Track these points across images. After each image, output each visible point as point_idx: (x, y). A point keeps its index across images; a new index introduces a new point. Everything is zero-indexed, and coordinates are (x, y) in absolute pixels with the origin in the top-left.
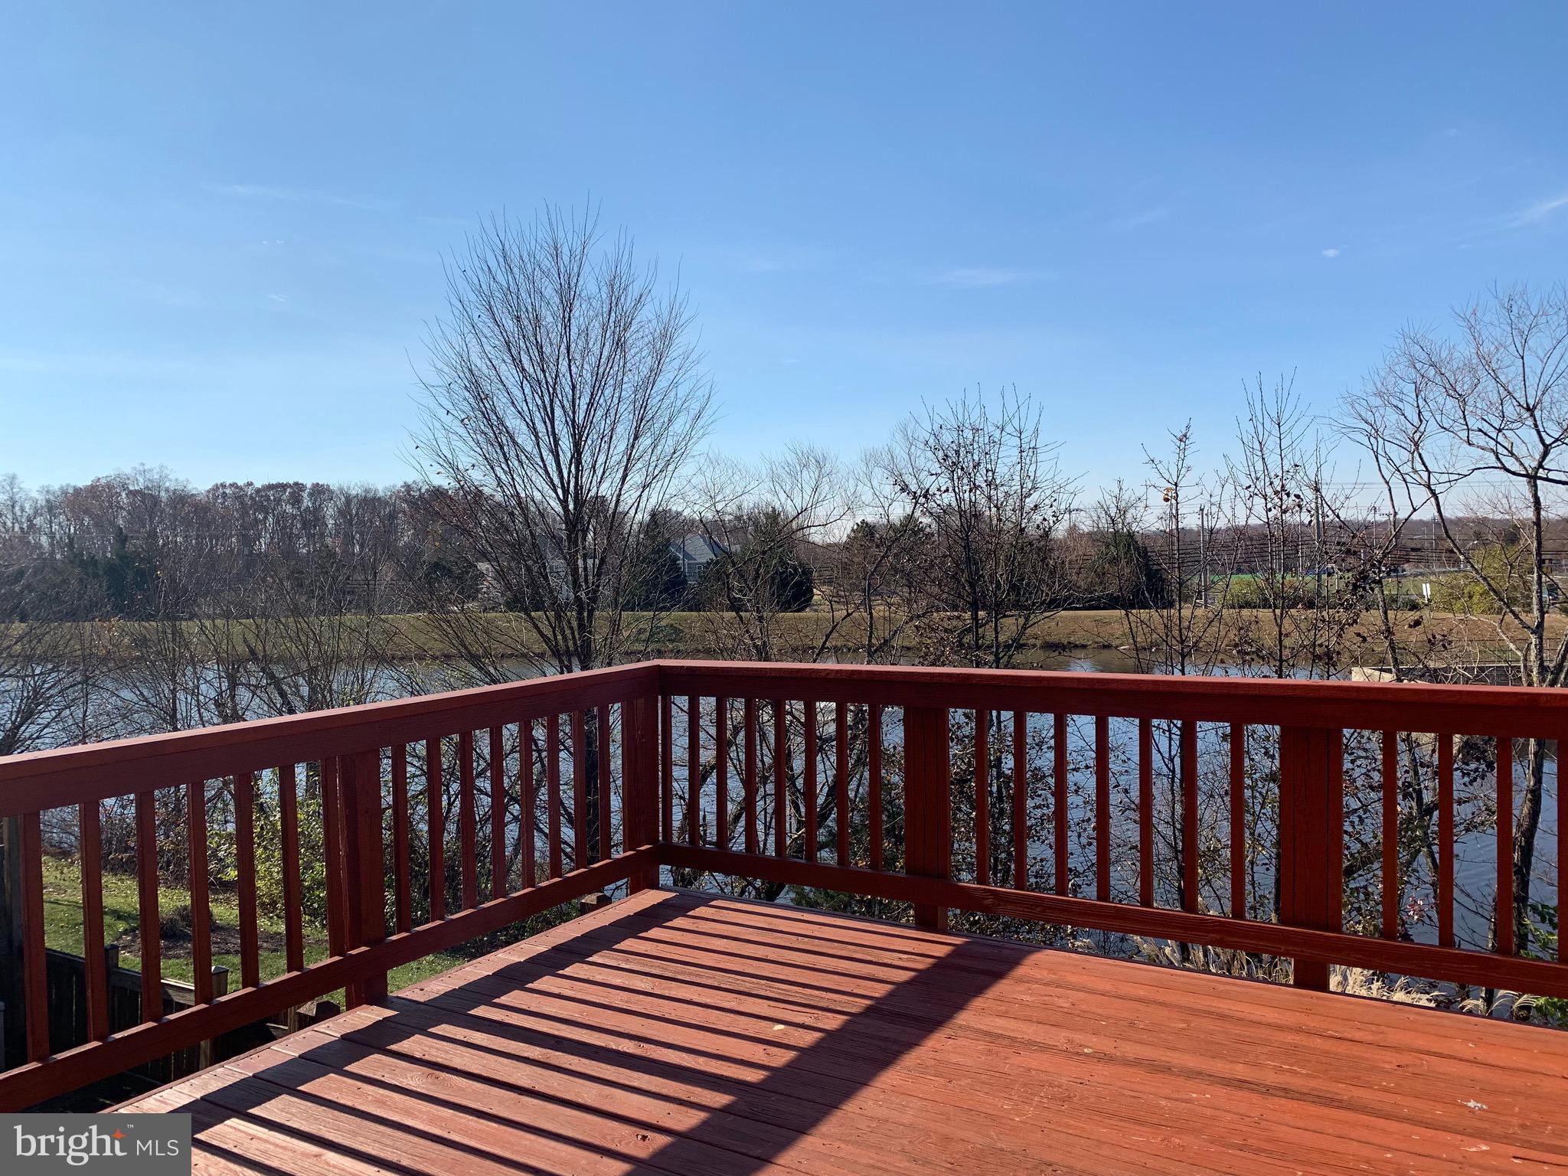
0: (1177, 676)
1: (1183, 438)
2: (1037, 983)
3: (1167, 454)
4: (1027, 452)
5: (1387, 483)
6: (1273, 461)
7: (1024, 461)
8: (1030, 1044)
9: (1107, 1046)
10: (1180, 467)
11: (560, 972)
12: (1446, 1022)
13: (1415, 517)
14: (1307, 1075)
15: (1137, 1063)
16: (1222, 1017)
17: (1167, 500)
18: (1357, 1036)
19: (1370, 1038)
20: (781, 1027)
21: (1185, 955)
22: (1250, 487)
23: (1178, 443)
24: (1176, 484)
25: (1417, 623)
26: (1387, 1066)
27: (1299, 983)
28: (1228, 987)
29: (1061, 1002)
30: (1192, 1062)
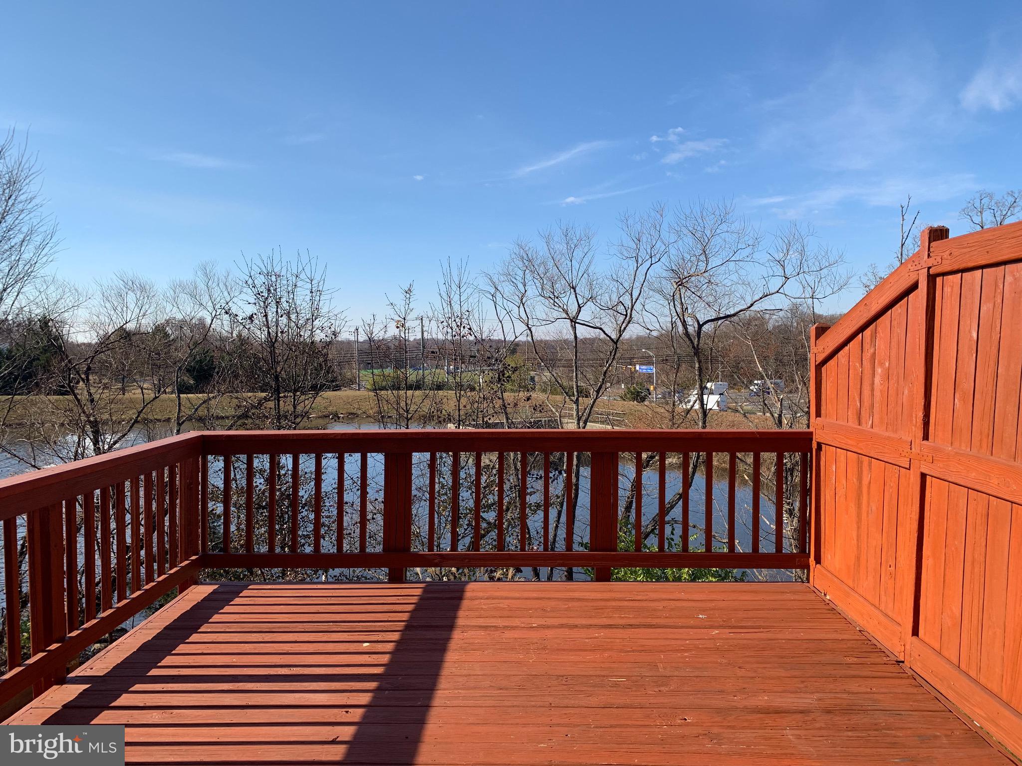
0: (403, 430)
1: (408, 291)
2: (481, 599)
3: (399, 300)
4: (315, 293)
5: (501, 322)
6: (456, 308)
7: (314, 299)
8: (505, 627)
9: (542, 622)
10: (407, 309)
11: (187, 641)
12: (667, 587)
13: (517, 340)
14: (634, 618)
15: (562, 626)
16: (579, 600)
17: (398, 327)
18: (639, 598)
19: (644, 598)
20: (367, 644)
21: (537, 575)
22: (443, 322)
23: (405, 294)
24: (404, 319)
25: (528, 399)
26: (660, 608)
27: (598, 579)
28: (571, 586)
29: (501, 605)
30: (584, 622)
